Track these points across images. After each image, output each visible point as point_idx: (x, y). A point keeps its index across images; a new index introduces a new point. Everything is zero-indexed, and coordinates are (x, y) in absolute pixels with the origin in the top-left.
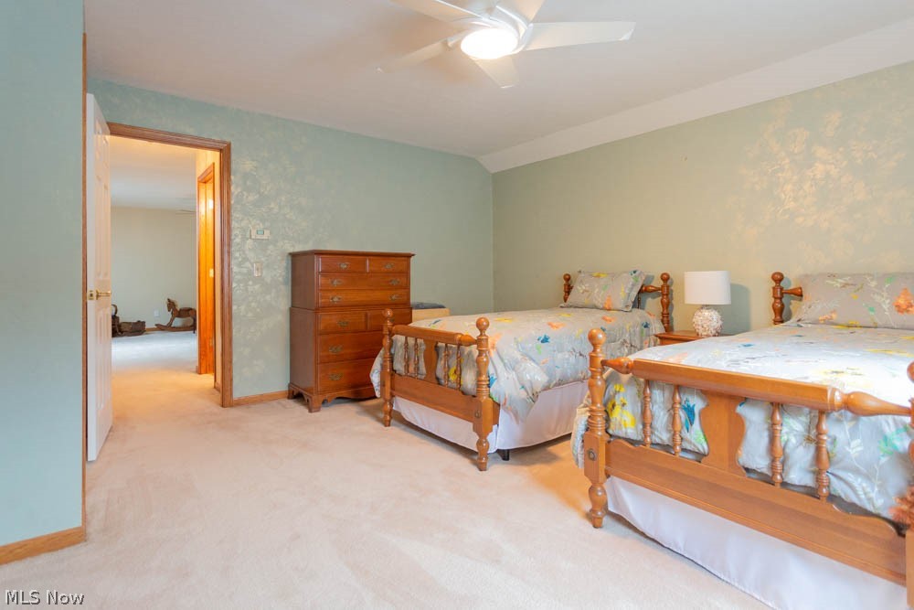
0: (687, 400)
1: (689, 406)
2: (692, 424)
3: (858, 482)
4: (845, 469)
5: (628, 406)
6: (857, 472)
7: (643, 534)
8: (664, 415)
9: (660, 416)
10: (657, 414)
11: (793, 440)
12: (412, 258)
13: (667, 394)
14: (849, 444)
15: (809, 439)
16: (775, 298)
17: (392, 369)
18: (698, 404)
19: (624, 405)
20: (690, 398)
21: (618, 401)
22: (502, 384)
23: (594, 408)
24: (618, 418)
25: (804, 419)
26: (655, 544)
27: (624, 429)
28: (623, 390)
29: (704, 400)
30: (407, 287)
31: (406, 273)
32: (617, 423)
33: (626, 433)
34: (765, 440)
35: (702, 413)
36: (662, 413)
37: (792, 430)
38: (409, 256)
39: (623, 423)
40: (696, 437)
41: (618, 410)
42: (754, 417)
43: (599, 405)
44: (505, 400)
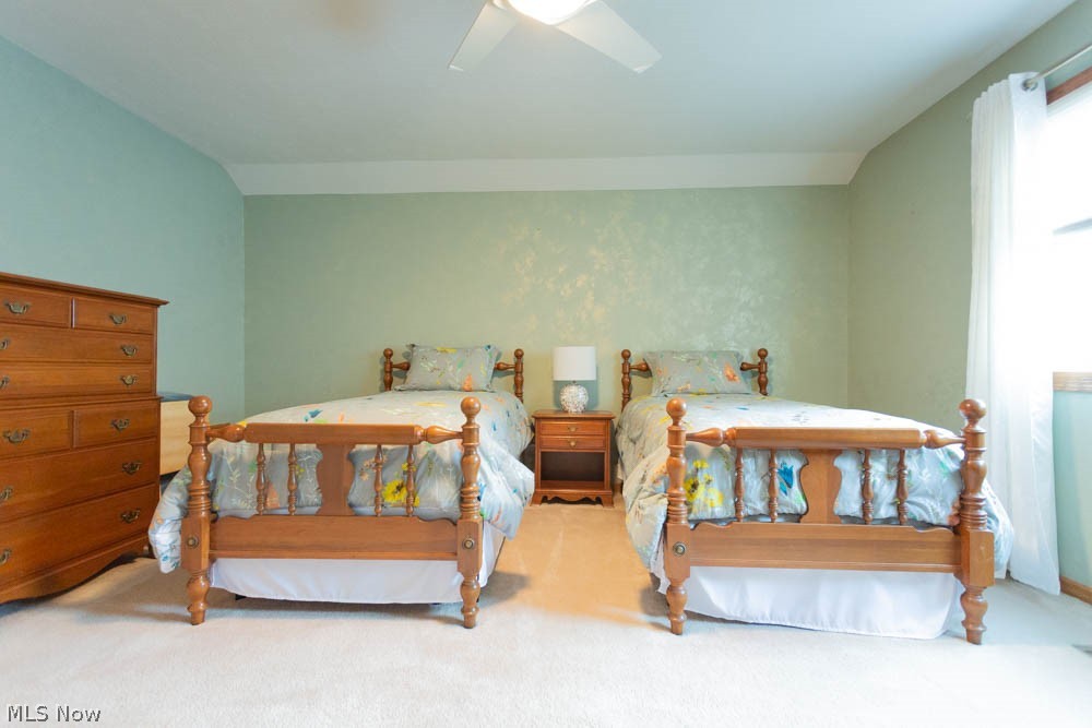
0: (785, 464)
1: (785, 469)
2: (790, 486)
3: (927, 502)
4: (918, 495)
5: (715, 484)
6: (925, 494)
7: (723, 621)
8: (758, 483)
9: (753, 485)
10: (750, 484)
11: (878, 480)
12: (161, 310)
13: (761, 460)
14: (921, 474)
15: (889, 477)
16: (624, 374)
17: (212, 512)
18: (794, 464)
19: (709, 482)
20: (787, 460)
21: (701, 479)
22: (497, 492)
23: (675, 492)
24: (702, 499)
25: (884, 460)
26: (738, 626)
27: (710, 510)
28: (706, 465)
29: (801, 460)
30: (150, 361)
31: (149, 335)
32: (702, 505)
33: (713, 513)
34: (858, 487)
35: (800, 472)
36: (755, 482)
37: (877, 471)
38: (156, 304)
39: (709, 503)
40: (794, 499)
41: (701, 489)
42: (847, 466)
43: (682, 489)
44: (499, 512)
